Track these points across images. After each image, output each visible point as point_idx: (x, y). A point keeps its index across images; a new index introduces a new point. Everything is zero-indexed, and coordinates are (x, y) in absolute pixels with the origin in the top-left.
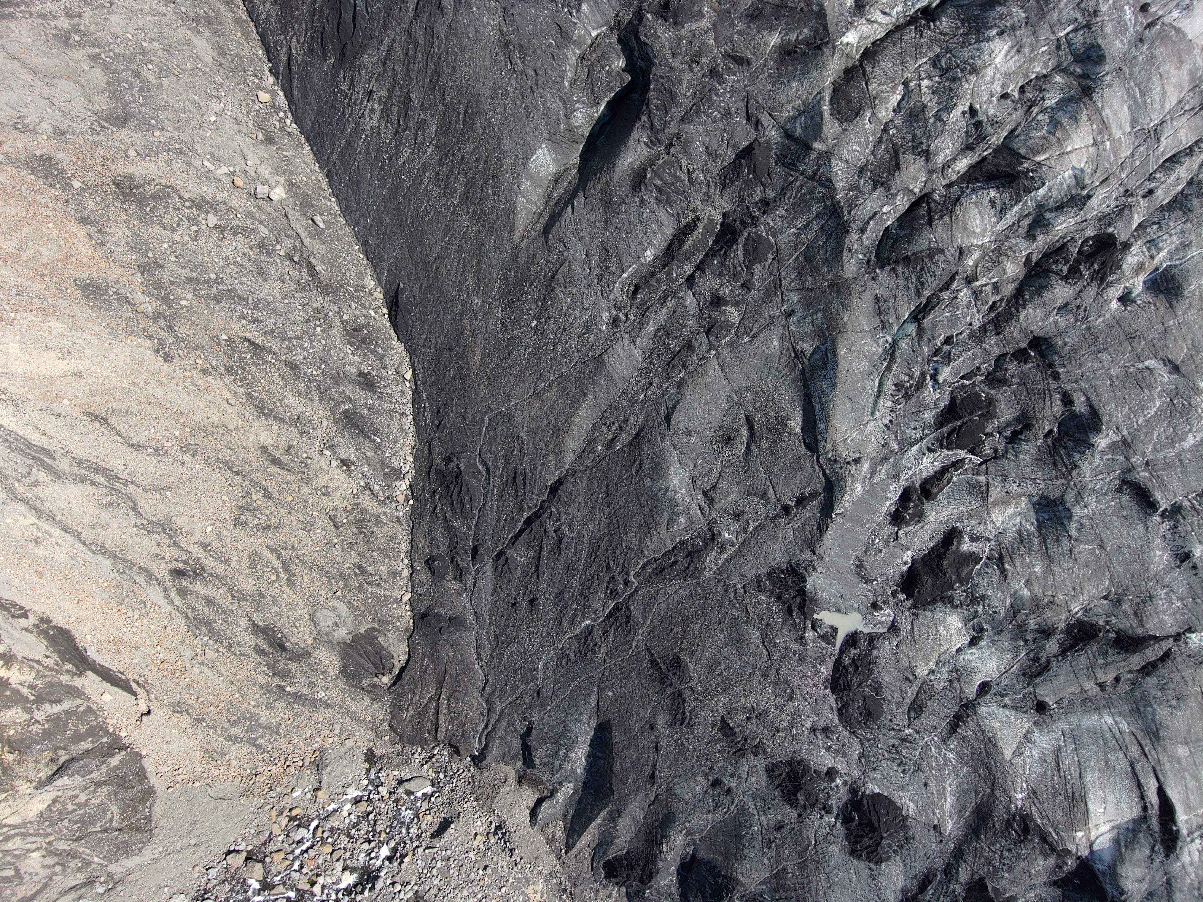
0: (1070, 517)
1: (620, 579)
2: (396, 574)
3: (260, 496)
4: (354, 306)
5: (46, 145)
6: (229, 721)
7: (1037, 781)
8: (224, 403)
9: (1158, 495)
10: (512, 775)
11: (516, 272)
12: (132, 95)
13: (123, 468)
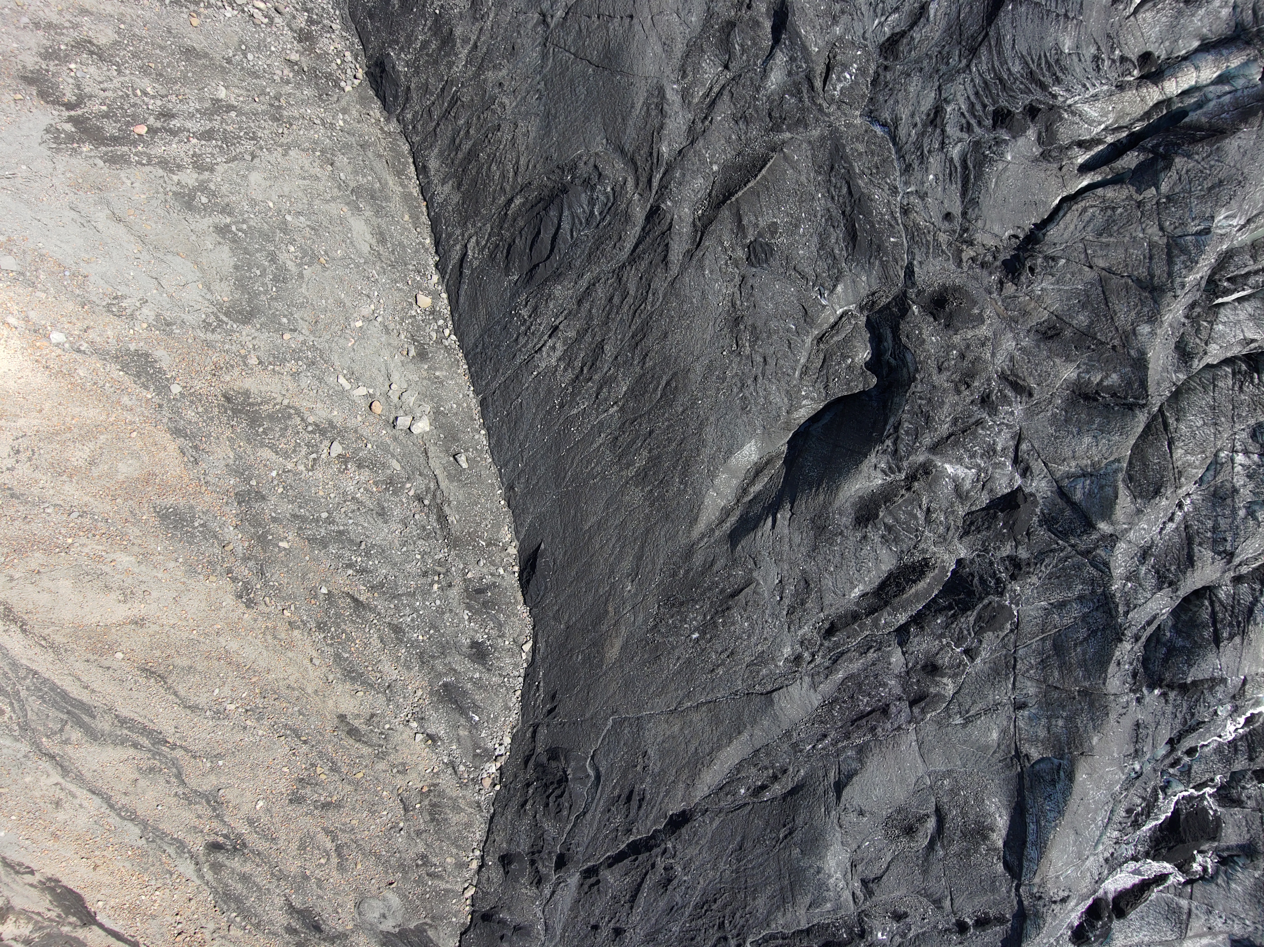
1: (733, 943)
2: (463, 866)
3: (326, 769)
4: (482, 562)
5: (145, 334)
8: (306, 662)
11: (687, 572)
12: (264, 284)
13: (173, 730)
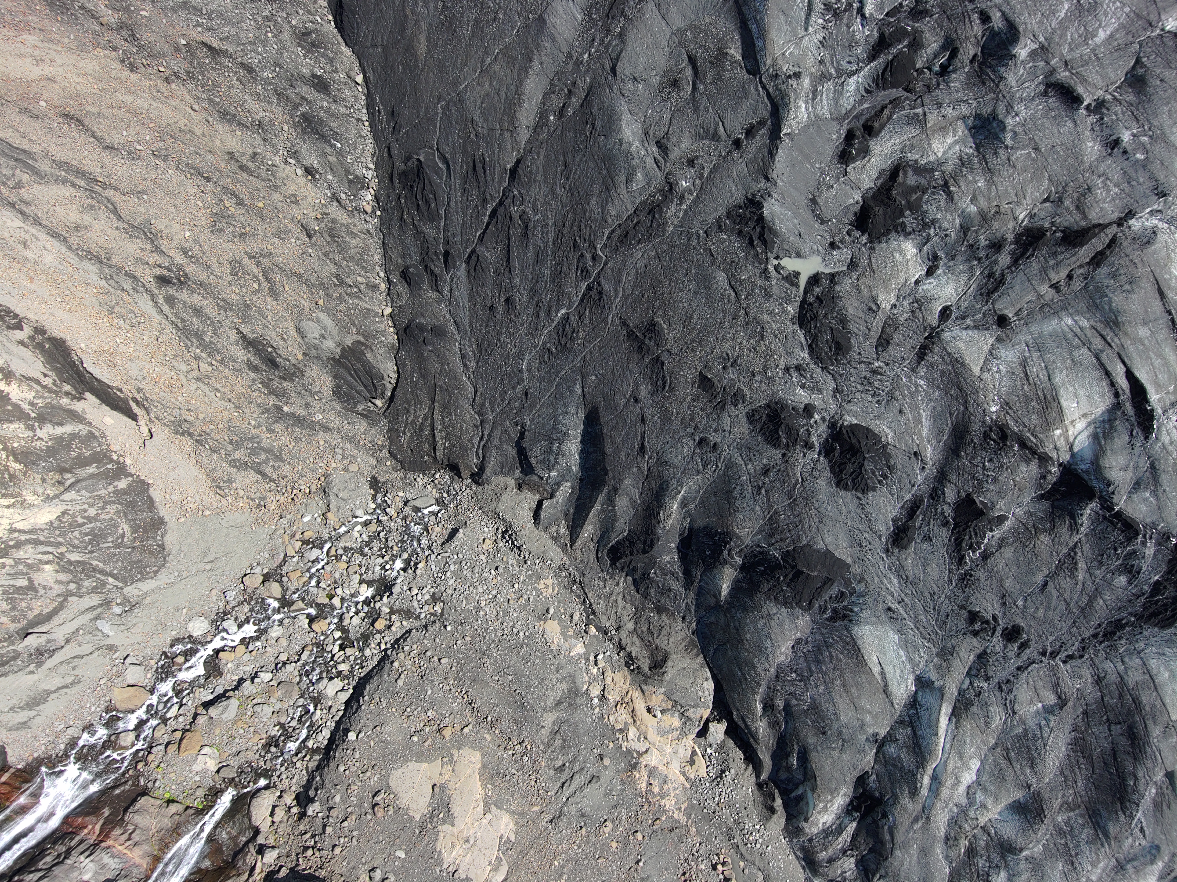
0: (1003, 129)
1: (588, 256)
2: (374, 288)
3: (232, 203)
4: (301, 12)
6: (231, 443)
7: (1008, 394)
8: (189, 109)
9: (1080, 90)
10: (512, 483)
13: (100, 170)
